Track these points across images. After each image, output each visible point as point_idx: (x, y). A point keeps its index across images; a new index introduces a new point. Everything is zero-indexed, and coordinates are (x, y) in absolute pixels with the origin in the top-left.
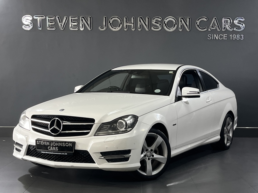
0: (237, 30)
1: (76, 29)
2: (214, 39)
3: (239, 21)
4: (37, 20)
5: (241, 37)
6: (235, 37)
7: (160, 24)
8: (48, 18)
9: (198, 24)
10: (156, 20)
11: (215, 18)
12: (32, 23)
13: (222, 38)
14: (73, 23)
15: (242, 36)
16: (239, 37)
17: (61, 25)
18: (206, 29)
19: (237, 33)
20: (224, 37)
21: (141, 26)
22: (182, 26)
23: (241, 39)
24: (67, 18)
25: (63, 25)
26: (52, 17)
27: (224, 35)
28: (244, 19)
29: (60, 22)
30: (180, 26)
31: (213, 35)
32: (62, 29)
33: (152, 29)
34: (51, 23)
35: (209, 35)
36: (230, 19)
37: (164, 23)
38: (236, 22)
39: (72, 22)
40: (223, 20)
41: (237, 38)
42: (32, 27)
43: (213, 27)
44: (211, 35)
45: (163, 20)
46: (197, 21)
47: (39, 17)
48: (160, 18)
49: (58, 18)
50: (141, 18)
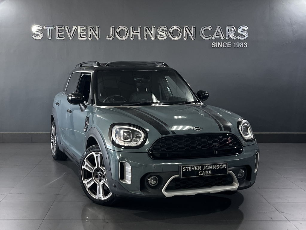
0: (241, 38)
1: (85, 39)
2: (218, 47)
3: (243, 30)
4: (47, 30)
5: (244, 45)
6: (239, 45)
7: (166, 34)
8: (57, 28)
9: (202, 32)
10: (162, 30)
11: (219, 27)
12: (42, 33)
13: (226, 46)
14: (82, 32)
15: (246, 44)
16: (242, 45)
17: (70, 35)
18: (210, 38)
19: (240, 41)
20: (228, 45)
21: (148, 35)
22: (187, 35)
23: (244, 46)
24: (75, 28)
25: (72, 34)
26: (62, 27)
27: (228, 43)
28: (247, 28)
29: (69, 32)
30: (185, 35)
31: (217, 43)
32: (70, 38)
33: (158, 37)
34: (61, 33)
35: (214, 44)
36: (233, 28)
37: (170, 32)
38: (239, 31)
39: (80, 31)
40: (227, 28)
41: (241, 46)
42: (41, 36)
43: (218, 36)
44: (215, 43)
45: (168, 29)
46: (202, 30)
47: (49, 27)
48: (166, 28)
49: (67, 28)
50: (148, 28)
